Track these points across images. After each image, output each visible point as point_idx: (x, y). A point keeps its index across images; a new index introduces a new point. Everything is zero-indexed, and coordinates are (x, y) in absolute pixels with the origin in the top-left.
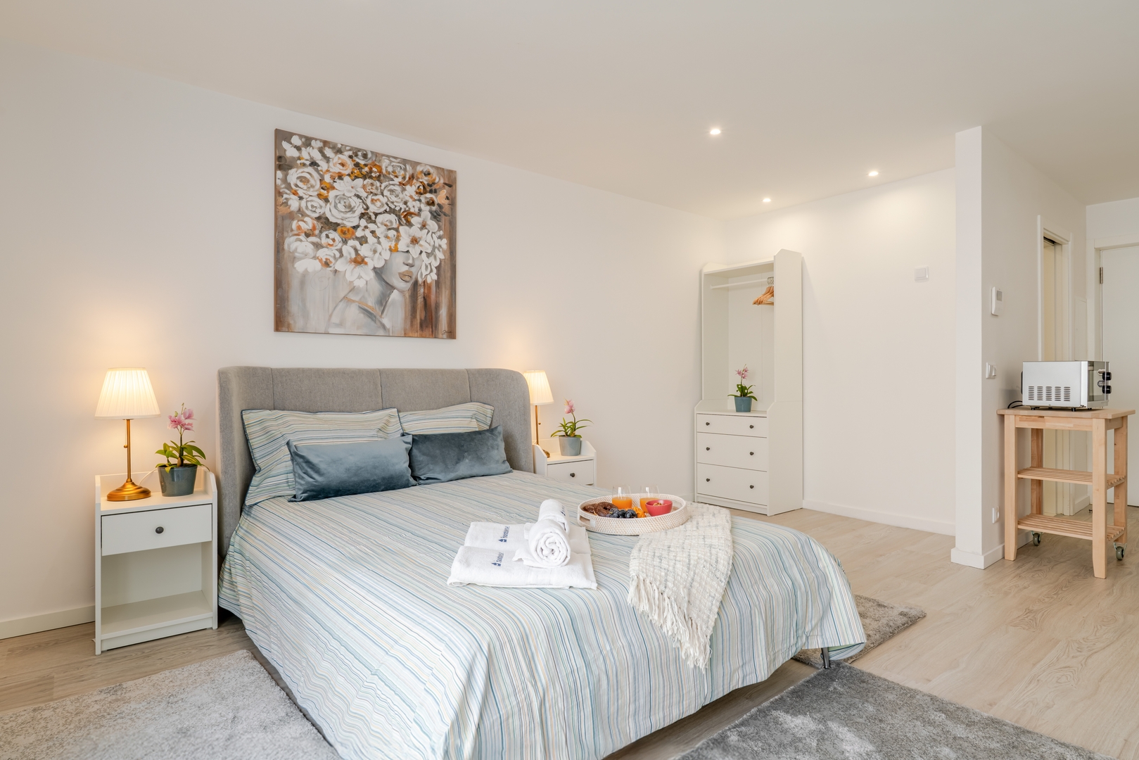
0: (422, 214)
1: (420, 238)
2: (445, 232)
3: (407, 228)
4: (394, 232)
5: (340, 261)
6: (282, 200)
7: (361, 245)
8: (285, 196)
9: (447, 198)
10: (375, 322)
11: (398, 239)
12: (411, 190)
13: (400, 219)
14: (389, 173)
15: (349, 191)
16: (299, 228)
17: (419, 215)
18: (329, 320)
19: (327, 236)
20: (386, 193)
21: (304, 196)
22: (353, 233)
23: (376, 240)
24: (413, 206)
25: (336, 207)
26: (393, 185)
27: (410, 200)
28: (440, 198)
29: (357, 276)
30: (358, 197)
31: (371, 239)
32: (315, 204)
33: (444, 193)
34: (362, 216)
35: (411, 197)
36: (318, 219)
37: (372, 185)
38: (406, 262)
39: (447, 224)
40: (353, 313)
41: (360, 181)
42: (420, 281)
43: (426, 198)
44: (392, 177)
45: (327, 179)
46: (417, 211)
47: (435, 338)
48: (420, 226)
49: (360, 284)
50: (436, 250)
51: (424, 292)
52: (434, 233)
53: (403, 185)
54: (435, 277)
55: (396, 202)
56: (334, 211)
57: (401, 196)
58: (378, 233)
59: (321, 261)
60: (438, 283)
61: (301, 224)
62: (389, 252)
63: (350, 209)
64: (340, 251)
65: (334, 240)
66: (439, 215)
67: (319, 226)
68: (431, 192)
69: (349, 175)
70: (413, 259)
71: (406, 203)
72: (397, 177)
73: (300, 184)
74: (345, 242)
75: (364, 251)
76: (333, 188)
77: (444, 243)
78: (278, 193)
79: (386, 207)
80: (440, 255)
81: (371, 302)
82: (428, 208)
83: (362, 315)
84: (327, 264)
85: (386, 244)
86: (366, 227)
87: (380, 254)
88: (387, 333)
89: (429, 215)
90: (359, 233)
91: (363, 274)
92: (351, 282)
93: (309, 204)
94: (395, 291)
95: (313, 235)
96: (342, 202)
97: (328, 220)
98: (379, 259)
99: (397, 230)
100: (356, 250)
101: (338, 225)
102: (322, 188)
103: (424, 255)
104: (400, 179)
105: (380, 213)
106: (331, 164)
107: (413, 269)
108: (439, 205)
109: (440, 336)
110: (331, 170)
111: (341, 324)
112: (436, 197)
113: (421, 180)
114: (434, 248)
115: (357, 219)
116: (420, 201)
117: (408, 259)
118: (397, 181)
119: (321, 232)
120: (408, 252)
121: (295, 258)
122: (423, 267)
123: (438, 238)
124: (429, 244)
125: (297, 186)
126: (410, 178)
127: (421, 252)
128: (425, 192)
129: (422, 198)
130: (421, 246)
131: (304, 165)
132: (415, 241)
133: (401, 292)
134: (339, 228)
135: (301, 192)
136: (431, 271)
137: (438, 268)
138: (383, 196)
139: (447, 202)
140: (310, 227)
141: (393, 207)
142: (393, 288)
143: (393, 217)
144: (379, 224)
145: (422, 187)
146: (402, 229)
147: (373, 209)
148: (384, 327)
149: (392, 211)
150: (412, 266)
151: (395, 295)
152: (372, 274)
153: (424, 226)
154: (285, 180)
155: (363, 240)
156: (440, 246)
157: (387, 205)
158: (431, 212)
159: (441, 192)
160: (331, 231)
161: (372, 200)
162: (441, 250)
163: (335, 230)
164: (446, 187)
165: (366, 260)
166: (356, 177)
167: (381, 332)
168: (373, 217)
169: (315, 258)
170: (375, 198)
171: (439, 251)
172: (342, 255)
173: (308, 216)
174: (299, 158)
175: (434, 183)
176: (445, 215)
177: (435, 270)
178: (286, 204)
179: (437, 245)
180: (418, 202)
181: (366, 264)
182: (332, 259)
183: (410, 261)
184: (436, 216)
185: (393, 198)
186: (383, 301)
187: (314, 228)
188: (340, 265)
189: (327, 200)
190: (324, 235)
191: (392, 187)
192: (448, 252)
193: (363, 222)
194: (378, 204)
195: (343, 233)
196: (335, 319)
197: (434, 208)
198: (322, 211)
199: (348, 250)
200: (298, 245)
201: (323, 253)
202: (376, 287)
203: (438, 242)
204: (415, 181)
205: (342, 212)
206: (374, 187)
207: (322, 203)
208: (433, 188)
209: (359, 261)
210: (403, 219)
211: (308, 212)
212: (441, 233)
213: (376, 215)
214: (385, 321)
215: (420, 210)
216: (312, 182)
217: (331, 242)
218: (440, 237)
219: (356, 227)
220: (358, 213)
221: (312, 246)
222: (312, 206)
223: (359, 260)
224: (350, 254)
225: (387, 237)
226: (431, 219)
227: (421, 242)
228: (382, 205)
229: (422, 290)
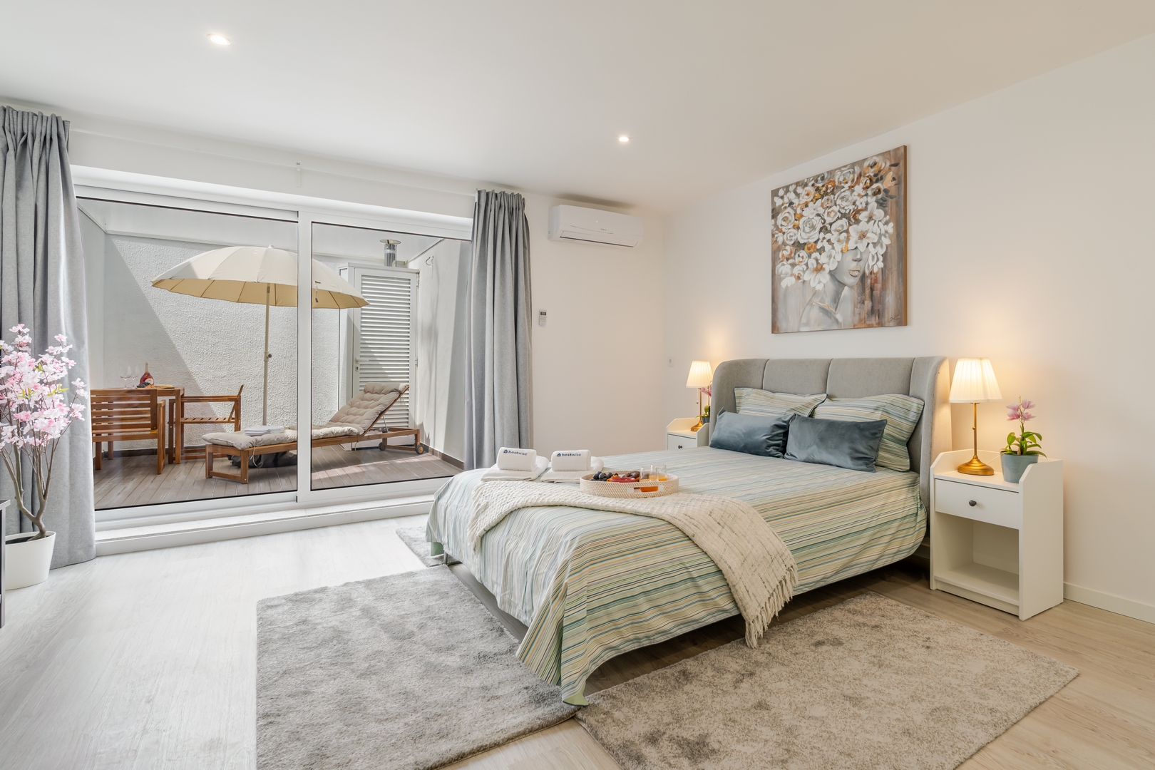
0: (869, 207)
1: (867, 231)
2: (891, 216)
3: (855, 226)
4: (845, 234)
5: (807, 272)
6: (775, 239)
7: (820, 254)
8: (776, 236)
9: (894, 179)
10: (830, 318)
11: (848, 239)
12: (859, 189)
13: (849, 220)
14: (841, 183)
15: (812, 213)
16: (783, 255)
17: (866, 209)
18: (800, 321)
19: (799, 256)
20: (839, 202)
21: (786, 231)
22: (815, 247)
23: (831, 247)
24: (861, 203)
25: (804, 231)
26: (844, 192)
27: (858, 198)
28: (888, 183)
29: (817, 281)
30: (818, 215)
31: (828, 247)
32: (791, 234)
33: (890, 176)
34: (821, 229)
35: (859, 195)
36: (793, 244)
37: (828, 200)
38: (855, 259)
39: (894, 207)
40: (815, 313)
41: (819, 202)
42: (867, 272)
43: (873, 189)
44: (843, 185)
45: (799, 211)
46: (864, 205)
47: (882, 326)
48: (866, 220)
49: (819, 287)
50: (883, 238)
51: (871, 283)
52: (880, 221)
53: (852, 187)
54: (881, 265)
55: (847, 206)
56: (803, 234)
57: (850, 199)
58: (832, 241)
59: (795, 276)
60: (883, 270)
61: (784, 252)
62: (840, 254)
63: (813, 227)
64: (807, 265)
65: (803, 257)
66: (886, 201)
67: (794, 249)
68: (877, 181)
69: (812, 201)
70: (861, 253)
71: (854, 203)
72: (847, 183)
73: (784, 223)
74: (810, 256)
75: (823, 259)
76: (802, 216)
77: (890, 228)
78: (773, 235)
79: (839, 215)
80: (886, 241)
81: (827, 303)
82: (875, 198)
83: (821, 314)
84: (799, 278)
85: (838, 247)
86: (824, 238)
87: (834, 258)
88: (840, 327)
89: (876, 204)
90: (819, 246)
91: (822, 280)
92: (814, 288)
93: (788, 235)
94: (846, 288)
95: (791, 258)
96: (808, 225)
97: (799, 242)
98: (833, 262)
99: (847, 231)
100: (817, 260)
101: (805, 244)
102: (796, 220)
103: (871, 246)
104: (849, 184)
105: (834, 222)
106: (801, 198)
107: (861, 263)
108: (886, 191)
109: (887, 324)
110: (801, 203)
111: (807, 324)
112: (882, 184)
113: (868, 175)
114: (880, 235)
115: (818, 233)
116: (867, 195)
117: (857, 255)
118: (847, 186)
119: (795, 254)
120: (856, 248)
121: (781, 278)
122: (870, 258)
123: (884, 225)
124: (876, 234)
125: (782, 225)
126: (858, 178)
127: (868, 244)
128: (872, 183)
129: (870, 192)
130: (868, 238)
131: (785, 208)
132: (863, 236)
133: (851, 287)
134: (806, 247)
135: (784, 230)
136: (878, 260)
137: (884, 256)
138: (836, 205)
139: (894, 182)
140: (789, 251)
141: (843, 211)
142: (844, 285)
143: (844, 221)
144: (833, 232)
145: (868, 181)
146: (851, 229)
147: (829, 220)
148: (837, 321)
149: (844, 216)
150: (859, 260)
151: (846, 291)
152: (828, 277)
153: (870, 218)
154: (776, 225)
155: (822, 250)
156: (886, 232)
157: (839, 211)
158: (877, 201)
159: (887, 176)
160: (801, 251)
161: (828, 213)
162: (887, 235)
163: (803, 249)
164: (893, 168)
165: (824, 266)
166: (817, 200)
167: (835, 327)
168: (829, 227)
169: (792, 275)
170: (830, 210)
171: (885, 237)
172: (808, 268)
173: (788, 245)
174: (783, 205)
175: (880, 171)
176: (891, 197)
177: (881, 258)
178: (776, 241)
179: (883, 232)
180: (865, 197)
181: (824, 269)
182: (802, 273)
183: (859, 257)
184: (881, 204)
185: (844, 204)
186: (836, 300)
187: (791, 253)
188: (806, 277)
189: (798, 228)
190: (797, 255)
191: (843, 194)
192: (895, 236)
193: (822, 235)
194: (832, 214)
195: (809, 249)
196: (804, 320)
197: (880, 196)
198: (794, 238)
199: (812, 262)
200: (784, 268)
201: (797, 270)
202: (831, 287)
203: (883, 228)
204: (862, 178)
205: (808, 233)
206: (829, 202)
207: (795, 231)
208: (879, 176)
209: (819, 269)
210: (852, 219)
211: (788, 242)
212: (888, 217)
213: (831, 224)
214: (839, 317)
215: (867, 204)
216: (790, 218)
217: (801, 260)
218: (886, 223)
219: (816, 242)
220: (818, 229)
221: (790, 267)
222: (790, 236)
223: (819, 267)
224: (813, 265)
225: (839, 241)
226: (877, 208)
227: (868, 235)
228: (836, 214)
229: (869, 281)
